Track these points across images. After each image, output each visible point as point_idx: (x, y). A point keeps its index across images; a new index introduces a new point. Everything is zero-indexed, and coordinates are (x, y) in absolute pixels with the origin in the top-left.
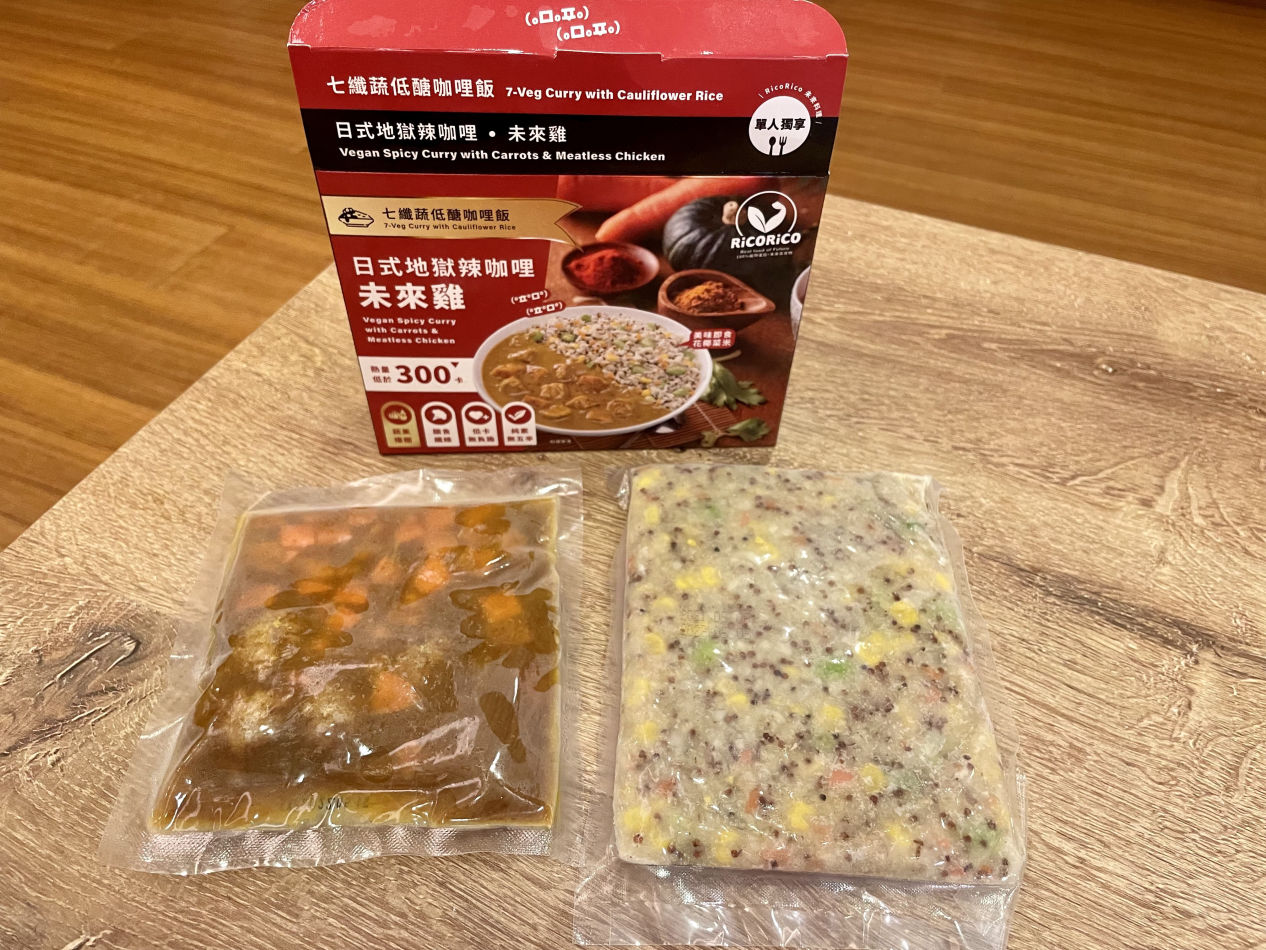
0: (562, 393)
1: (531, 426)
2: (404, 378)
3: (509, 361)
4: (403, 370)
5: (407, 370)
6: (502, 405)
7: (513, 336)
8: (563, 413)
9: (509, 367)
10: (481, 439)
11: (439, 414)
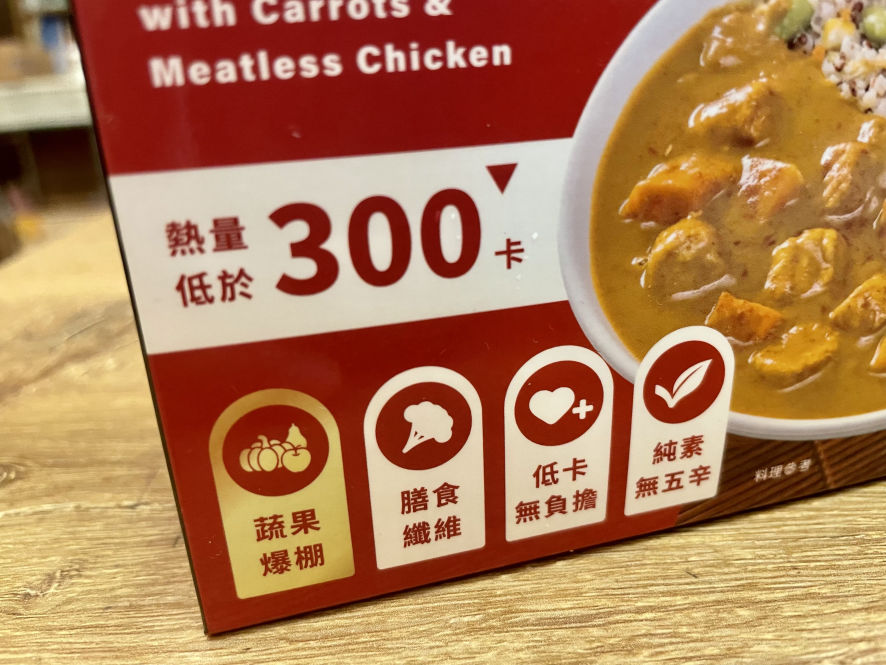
1: (715, 424)
2: (306, 269)
3: (688, 143)
7: (716, 16)
9: (686, 171)
10: (556, 505)
11: (429, 422)
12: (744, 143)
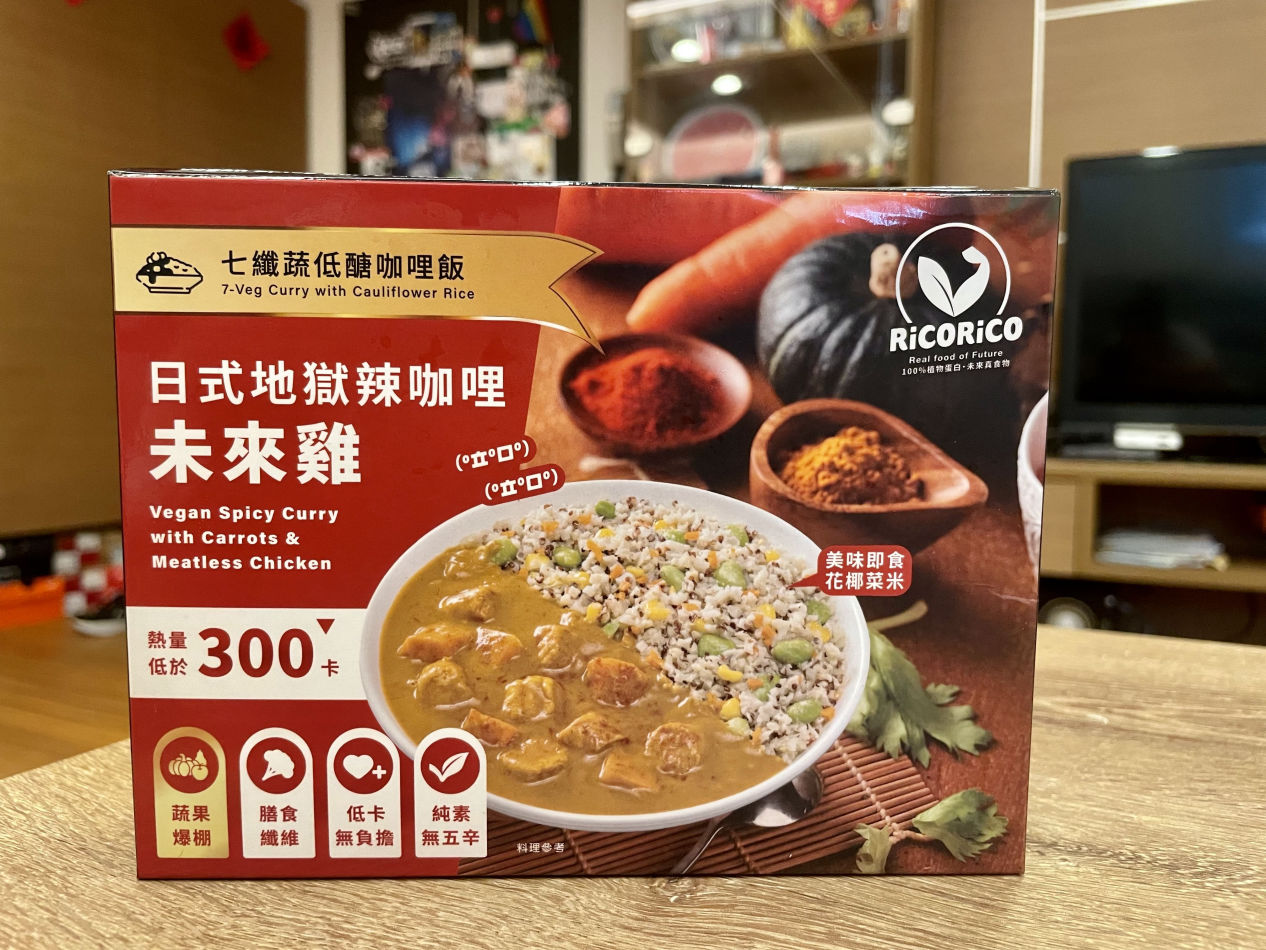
0: (550, 705)
1: (477, 798)
2: (215, 662)
3: (441, 617)
4: (213, 642)
5: (224, 638)
6: (417, 739)
7: (452, 551)
8: (549, 762)
9: (440, 633)
10: (364, 838)
11: (279, 764)
12: (478, 620)
